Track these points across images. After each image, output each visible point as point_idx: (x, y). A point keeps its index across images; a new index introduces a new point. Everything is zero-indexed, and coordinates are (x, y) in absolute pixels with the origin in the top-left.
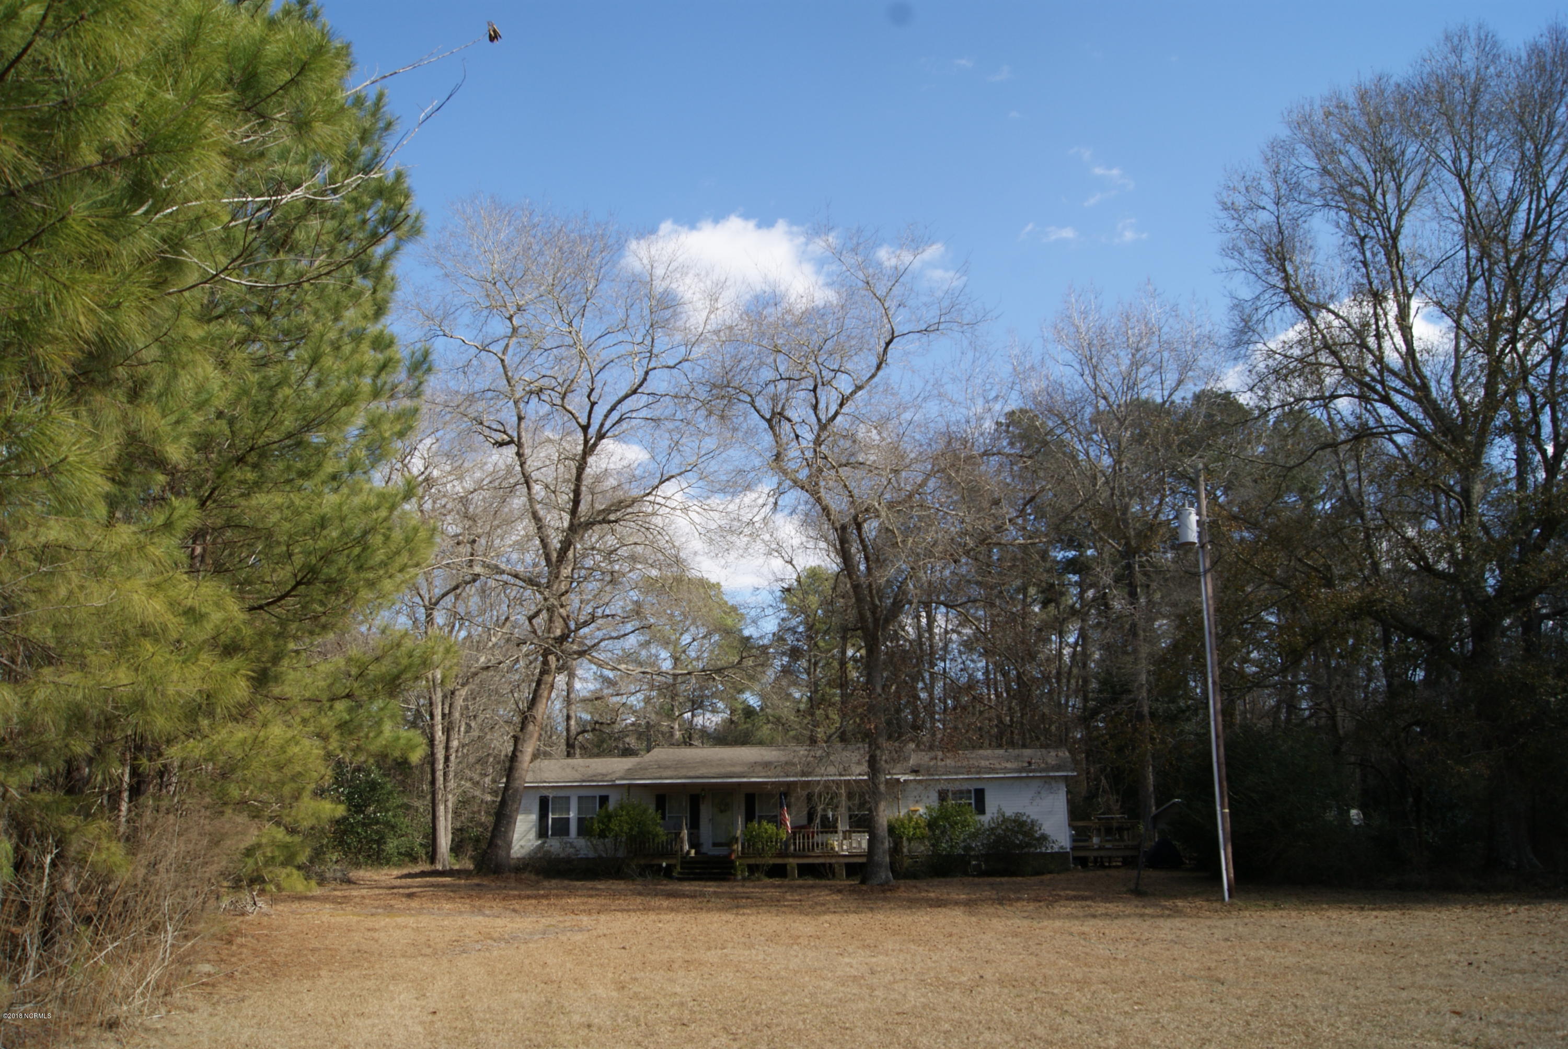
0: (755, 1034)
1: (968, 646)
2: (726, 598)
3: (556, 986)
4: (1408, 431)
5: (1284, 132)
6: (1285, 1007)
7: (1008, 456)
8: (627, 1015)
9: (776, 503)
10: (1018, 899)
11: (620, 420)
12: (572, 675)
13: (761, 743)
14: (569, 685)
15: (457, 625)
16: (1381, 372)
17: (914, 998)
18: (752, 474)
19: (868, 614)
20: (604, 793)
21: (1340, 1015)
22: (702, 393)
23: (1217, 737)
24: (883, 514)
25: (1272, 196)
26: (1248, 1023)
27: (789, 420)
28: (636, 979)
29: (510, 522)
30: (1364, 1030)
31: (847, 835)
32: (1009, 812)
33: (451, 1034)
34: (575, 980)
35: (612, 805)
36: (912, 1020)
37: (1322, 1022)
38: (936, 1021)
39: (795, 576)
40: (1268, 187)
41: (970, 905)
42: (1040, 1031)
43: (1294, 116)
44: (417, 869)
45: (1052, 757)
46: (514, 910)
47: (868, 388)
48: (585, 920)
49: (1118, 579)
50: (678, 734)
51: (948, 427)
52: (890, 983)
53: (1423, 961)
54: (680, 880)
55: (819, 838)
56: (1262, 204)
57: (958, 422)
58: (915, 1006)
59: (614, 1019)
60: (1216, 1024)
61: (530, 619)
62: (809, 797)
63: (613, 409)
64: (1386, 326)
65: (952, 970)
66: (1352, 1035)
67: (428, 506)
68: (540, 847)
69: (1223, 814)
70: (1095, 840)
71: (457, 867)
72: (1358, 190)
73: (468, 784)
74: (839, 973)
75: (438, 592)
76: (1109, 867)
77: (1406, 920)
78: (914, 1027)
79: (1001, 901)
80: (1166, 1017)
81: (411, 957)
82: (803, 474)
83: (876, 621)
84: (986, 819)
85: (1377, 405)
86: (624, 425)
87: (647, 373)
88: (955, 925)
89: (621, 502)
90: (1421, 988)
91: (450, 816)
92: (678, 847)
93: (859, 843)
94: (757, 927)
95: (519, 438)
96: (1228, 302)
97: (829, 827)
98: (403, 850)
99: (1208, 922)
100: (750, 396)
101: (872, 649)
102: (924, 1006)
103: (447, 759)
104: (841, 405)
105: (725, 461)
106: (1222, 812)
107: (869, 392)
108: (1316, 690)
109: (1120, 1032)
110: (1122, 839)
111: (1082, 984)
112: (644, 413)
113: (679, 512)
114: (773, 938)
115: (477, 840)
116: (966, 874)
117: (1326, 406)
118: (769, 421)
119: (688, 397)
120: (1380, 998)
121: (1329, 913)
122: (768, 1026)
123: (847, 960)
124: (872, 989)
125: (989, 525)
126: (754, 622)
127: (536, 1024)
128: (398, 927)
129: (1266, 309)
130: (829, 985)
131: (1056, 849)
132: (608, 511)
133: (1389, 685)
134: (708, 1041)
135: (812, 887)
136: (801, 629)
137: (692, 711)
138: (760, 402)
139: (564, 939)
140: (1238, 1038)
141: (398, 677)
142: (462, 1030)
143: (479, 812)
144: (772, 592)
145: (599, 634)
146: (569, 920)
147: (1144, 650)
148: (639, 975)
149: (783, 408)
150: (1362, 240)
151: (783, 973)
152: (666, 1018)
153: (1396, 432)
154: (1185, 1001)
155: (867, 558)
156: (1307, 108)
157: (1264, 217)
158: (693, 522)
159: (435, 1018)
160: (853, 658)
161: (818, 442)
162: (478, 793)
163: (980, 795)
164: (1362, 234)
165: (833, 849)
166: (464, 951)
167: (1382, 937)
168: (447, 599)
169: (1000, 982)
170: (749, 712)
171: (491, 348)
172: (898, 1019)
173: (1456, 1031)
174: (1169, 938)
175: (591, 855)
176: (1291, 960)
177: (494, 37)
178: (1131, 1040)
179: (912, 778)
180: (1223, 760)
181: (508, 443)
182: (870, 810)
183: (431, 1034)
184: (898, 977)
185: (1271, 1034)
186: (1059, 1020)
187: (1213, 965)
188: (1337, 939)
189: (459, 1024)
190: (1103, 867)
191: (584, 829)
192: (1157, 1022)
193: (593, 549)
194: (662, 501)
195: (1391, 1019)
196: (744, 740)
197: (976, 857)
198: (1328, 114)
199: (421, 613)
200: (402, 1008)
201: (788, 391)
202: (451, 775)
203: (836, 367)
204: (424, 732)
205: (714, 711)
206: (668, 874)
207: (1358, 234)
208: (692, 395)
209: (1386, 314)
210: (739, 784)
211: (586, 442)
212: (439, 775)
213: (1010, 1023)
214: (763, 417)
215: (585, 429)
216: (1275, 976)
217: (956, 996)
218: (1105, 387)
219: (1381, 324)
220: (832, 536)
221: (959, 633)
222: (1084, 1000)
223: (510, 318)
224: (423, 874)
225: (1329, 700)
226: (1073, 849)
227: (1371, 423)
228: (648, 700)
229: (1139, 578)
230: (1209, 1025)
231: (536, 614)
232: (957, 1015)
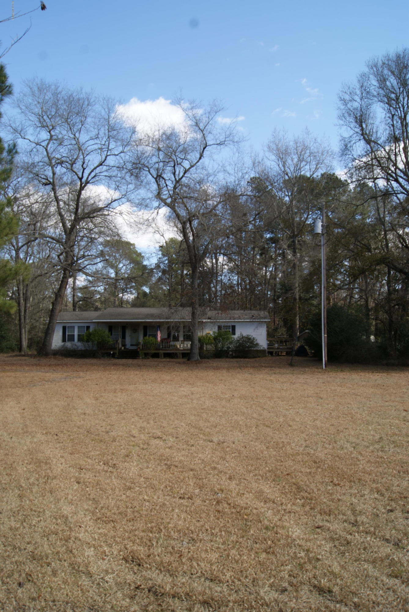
0: (148, 417)
1: (231, 271)
2: (137, 249)
3: (71, 399)
4: (403, 193)
5: (366, 70)
6: (344, 408)
7: (250, 196)
8: (99, 410)
9: (158, 213)
10: (247, 367)
11: (95, 176)
12: (75, 279)
13: (150, 307)
14: (74, 283)
15: (28, 258)
16: (395, 169)
17: (208, 403)
18: (148, 200)
19: (193, 257)
20: (88, 325)
21: (364, 411)
22: (129, 166)
23: (324, 308)
24: (200, 218)
25: (359, 96)
26: (331, 413)
27: (163, 178)
28: (102, 396)
29: (49, 216)
30: (372, 416)
31: (183, 342)
32: (245, 334)
33: (31, 417)
34: (79, 397)
35: (91, 330)
36: (208, 411)
37: (357, 413)
38: (216, 412)
39: (164, 241)
40: (358, 92)
41: (228, 369)
42: (255, 415)
43: (370, 63)
44: (14, 354)
45: (262, 313)
46: (54, 370)
47: (195, 167)
48: (81, 374)
49: (289, 246)
50: (117, 302)
51: (227, 183)
52: (199, 398)
53: (394, 392)
54: (118, 358)
55: (172, 343)
56: (355, 99)
57: (231, 182)
58: (208, 407)
59: (94, 411)
60: (319, 414)
61: (59, 256)
62: (169, 328)
63: (92, 171)
64: (399, 151)
65: (222, 393)
66: (368, 418)
67: (15, 209)
68: (63, 346)
69: (324, 337)
70: (276, 345)
71: (30, 353)
72: (393, 96)
73: (34, 321)
74: (180, 394)
75: (20, 244)
76: (281, 355)
77: (389, 377)
78: (208, 414)
79: (240, 367)
80: (301, 411)
81: (13, 388)
82: (169, 201)
83: (196, 260)
84: (236, 337)
85: (393, 182)
86: (97, 178)
87: (106, 157)
88: (223, 376)
89: (95, 210)
90: (393, 401)
91: (27, 333)
92: (117, 346)
93: (187, 345)
94: (148, 376)
95: (53, 182)
96: (339, 138)
97: (176, 339)
98: (8, 347)
99: (317, 376)
100: (148, 168)
101: (194, 271)
102: (212, 406)
103: (25, 311)
104: (185, 173)
105: (137, 194)
106: (324, 336)
107: (196, 169)
108: (361, 290)
109: (284, 416)
110: (286, 345)
111: (271, 398)
112: (105, 174)
113: (118, 215)
114: (154, 381)
115: (38, 343)
116: (227, 357)
117: (374, 182)
118: (156, 179)
119: (123, 168)
120: (378, 405)
121: (361, 374)
122: (153, 414)
123: (182, 389)
124: (192, 400)
125: (242, 224)
126: (148, 259)
127: (64, 413)
128: (7, 376)
129: (354, 141)
130: (176, 398)
131: (262, 348)
132: (89, 213)
133: (389, 290)
134: (130, 419)
135: (169, 362)
136: (167, 262)
137: (123, 293)
138: (152, 171)
139: (74, 381)
140: (327, 418)
141: (6, 278)
142: (35, 416)
143: (38, 332)
144: (155, 248)
145: (86, 263)
146: (75, 374)
147: (298, 274)
148: (103, 394)
149: (161, 174)
150: (393, 116)
151: (158, 394)
152: (114, 411)
153: (399, 193)
154: (308, 405)
155: (193, 235)
156: (376, 60)
157: (356, 105)
158: (124, 219)
159: (24, 411)
160: (186, 274)
161: (175, 188)
162: (38, 324)
163: (234, 328)
164: (393, 113)
165: (177, 347)
166: (34, 386)
167: (380, 382)
168: (24, 247)
169: (240, 398)
170: (145, 294)
171: (41, 144)
172: (203, 411)
173: (405, 417)
174: (303, 382)
175: (83, 349)
176: (347, 391)
177: (43, 8)
178: (288, 419)
179: (209, 321)
180: (326, 316)
181: (49, 184)
182: (192, 333)
183: (23, 417)
184: (202, 396)
185: (339, 417)
186: (262, 412)
187: (318, 392)
188: (364, 383)
189: (34, 414)
190: (278, 355)
191: (80, 339)
192: (298, 412)
193: (83, 228)
194: (112, 210)
195: (382, 412)
196: (143, 305)
197: (232, 351)
198: (384, 64)
199: (14, 253)
200: (11, 407)
201: (163, 166)
202: (27, 317)
203: (183, 157)
204: (16, 302)
205: (132, 293)
206: (113, 356)
207: (391, 114)
208: (125, 167)
209: (399, 146)
210: (141, 322)
211: (81, 185)
212: (22, 317)
213: (244, 413)
214: (153, 177)
215: (81, 179)
216: (341, 396)
217: (224, 403)
218: (288, 171)
219: (397, 150)
220: (180, 226)
221: (228, 265)
222: (271, 405)
223: (50, 132)
224: (16, 356)
225: (366, 295)
226: (268, 348)
227: (390, 189)
228: (105, 289)
229: (298, 246)
230: (316, 414)
231: (61, 254)
232: (224, 409)
